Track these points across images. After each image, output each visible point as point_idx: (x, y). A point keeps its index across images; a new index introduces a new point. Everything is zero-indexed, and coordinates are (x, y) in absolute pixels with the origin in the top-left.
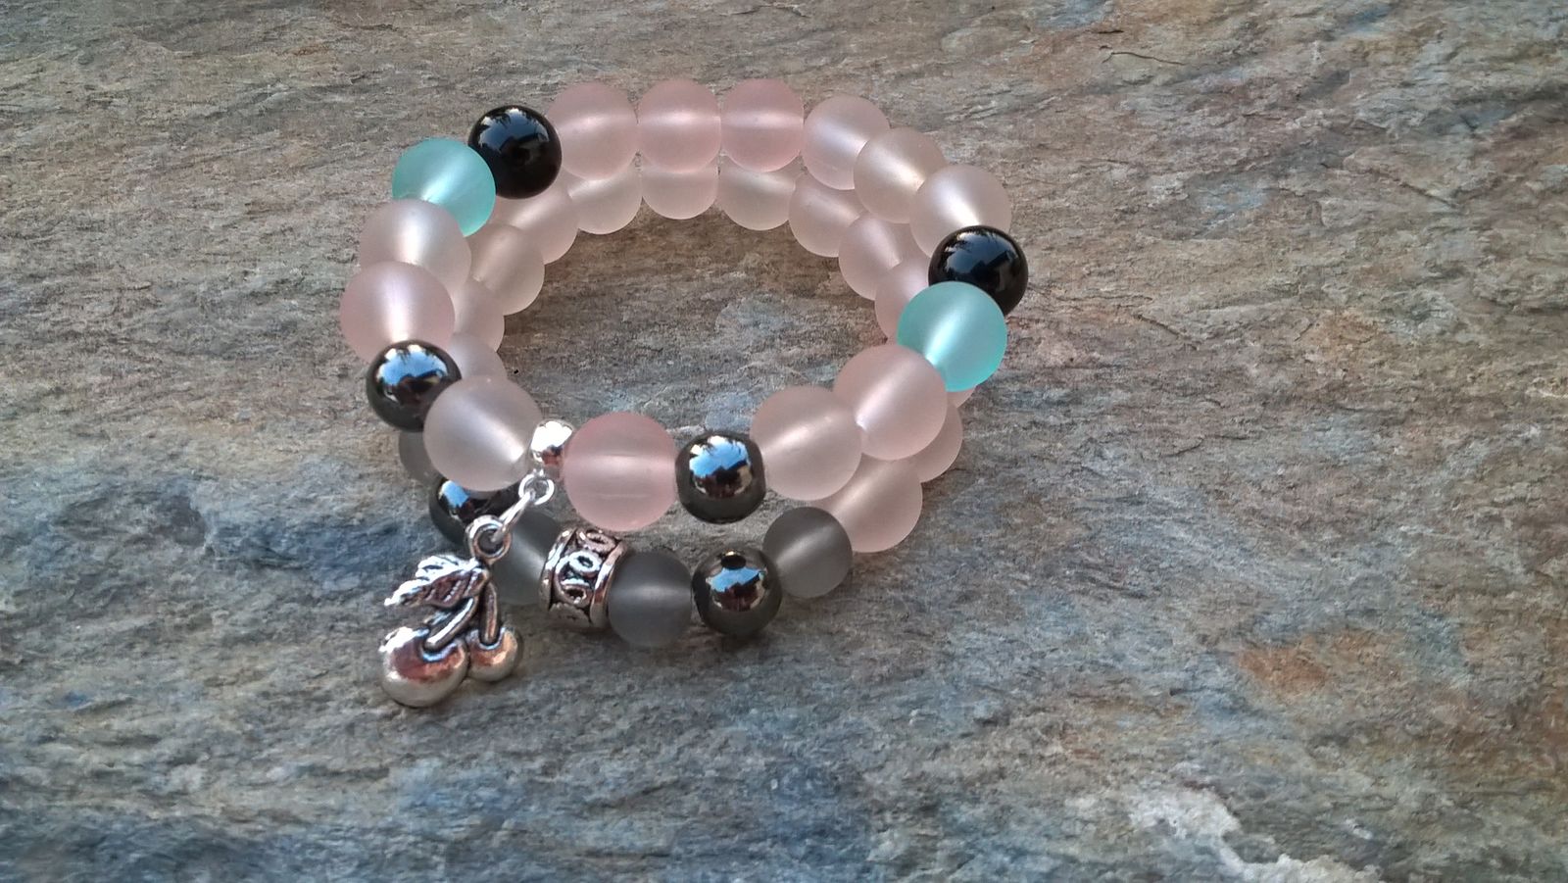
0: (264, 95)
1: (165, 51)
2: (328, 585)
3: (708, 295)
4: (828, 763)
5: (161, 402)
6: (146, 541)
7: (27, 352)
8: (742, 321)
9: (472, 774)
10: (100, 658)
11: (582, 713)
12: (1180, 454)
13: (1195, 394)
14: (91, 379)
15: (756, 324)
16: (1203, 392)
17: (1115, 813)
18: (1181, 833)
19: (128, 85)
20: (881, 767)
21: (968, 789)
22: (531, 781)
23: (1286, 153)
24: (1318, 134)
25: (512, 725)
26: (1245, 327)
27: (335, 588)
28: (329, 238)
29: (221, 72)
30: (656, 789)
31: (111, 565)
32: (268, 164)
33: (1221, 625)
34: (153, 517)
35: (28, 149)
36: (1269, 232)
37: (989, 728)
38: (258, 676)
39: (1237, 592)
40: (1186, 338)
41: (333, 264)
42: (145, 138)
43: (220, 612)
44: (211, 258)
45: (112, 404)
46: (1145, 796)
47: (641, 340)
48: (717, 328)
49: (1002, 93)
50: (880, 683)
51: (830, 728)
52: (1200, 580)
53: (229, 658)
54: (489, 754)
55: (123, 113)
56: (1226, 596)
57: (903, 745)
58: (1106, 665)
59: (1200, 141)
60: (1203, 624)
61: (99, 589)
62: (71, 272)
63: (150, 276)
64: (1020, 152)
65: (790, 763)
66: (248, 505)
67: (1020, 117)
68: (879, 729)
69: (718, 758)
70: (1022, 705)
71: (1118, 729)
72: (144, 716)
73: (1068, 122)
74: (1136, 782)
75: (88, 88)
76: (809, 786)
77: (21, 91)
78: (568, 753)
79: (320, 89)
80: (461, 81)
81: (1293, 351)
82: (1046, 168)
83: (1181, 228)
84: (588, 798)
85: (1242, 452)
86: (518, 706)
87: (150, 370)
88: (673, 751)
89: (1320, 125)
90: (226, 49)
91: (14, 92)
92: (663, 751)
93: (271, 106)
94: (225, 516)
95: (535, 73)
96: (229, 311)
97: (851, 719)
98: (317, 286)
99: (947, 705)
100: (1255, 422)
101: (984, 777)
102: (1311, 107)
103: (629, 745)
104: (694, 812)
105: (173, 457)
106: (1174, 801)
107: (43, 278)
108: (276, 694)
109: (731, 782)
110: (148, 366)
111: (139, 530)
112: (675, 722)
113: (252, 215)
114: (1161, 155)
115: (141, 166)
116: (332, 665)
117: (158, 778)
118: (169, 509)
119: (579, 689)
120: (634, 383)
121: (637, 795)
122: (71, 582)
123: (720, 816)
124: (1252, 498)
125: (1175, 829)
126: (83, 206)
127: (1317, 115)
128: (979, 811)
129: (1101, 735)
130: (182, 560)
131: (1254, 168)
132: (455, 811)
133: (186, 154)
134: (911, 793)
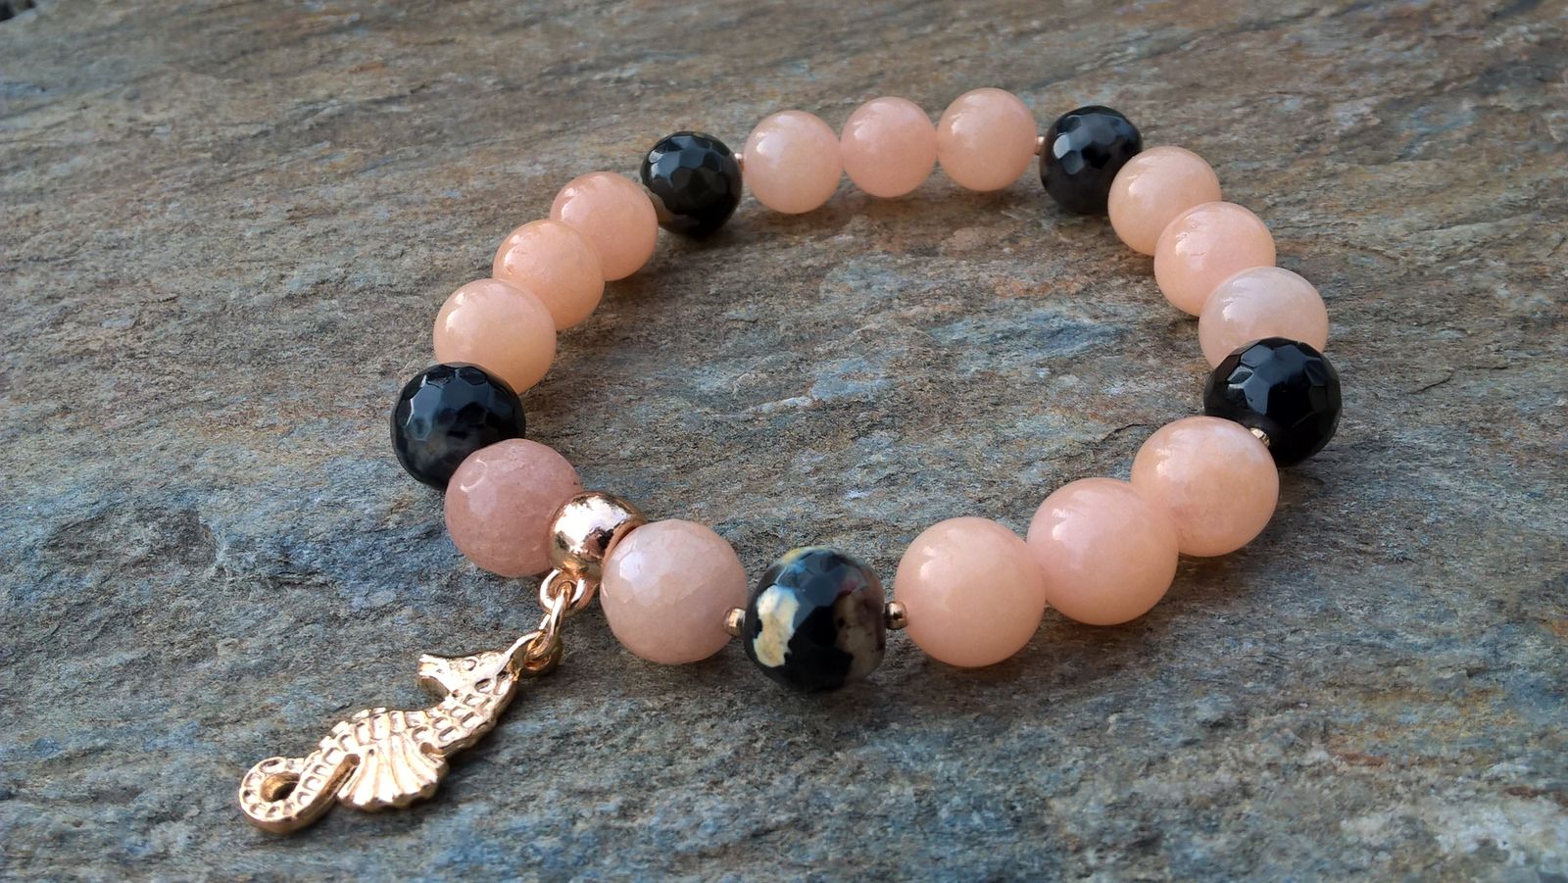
0: (315, 112)
1: (214, 81)
2: (357, 601)
3: (810, 261)
4: (1000, 788)
5: (180, 412)
6: (146, 564)
7: (37, 376)
8: (851, 284)
9: (532, 818)
10: (79, 700)
11: (669, 737)
12: (1424, 390)
13: (1432, 323)
14: (101, 396)
15: (869, 286)
16: (1443, 320)
17: (1415, 836)
18: (1518, 858)
19: (173, 113)
20: (1074, 791)
21: (1202, 815)
22: (605, 827)
23: (1490, 71)
24: (1526, 51)
25: (581, 757)
26: (1481, 246)
27: (366, 605)
28: (376, 236)
29: (271, 94)
30: (768, 832)
31: (104, 592)
32: (314, 173)
33: (1521, 587)
34: (157, 536)
35: (63, 180)
36: (1488, 151)
37: (1219, 733)
38: (266, 712)
39: (1534, 547)
40: (1409, 263)
41: (379, 261)
42: (185, 160)
43: (228, 640)
44: (245, 266)
45: (121, 418)
46: (1454, 811)
47: (733, 313)
48: (822, 295)
49: (1139, 40)
50: (1062, 684)
51: (999, 742)
52: (1480, 534)
53: (235, 692)
54: (551, 794)
55: (165, 139)
56: (1519, 552)
57: (1102, 759)
58: (1371, 645)
59: (1384, 68)
60: (1496, 588)
61: (89, 619)
62: (91, 290)
63: (177, 287)
64: (1170, 92)
65: (949, 790)
66: (266, 514)
67: (1165, 59)
68: (1065, 741)
69: (850, 787)
70: (1262, 700)
71: (1398, 727)
72: (126, 763)
73: (1224, 59)
74: (1439, 792)
75: (130, 120)
76: (976, 819)
77: (62, 128)
78: (653, 788)
79: (377, 102)
80: (529, 82)
81: (1548, 269)
82: (1202, 105)
83: (1378, 153)
84: (681, 846)
85: (1506, 384)
86: (588, 733)
87: (169, 382)
88: (790, 783)
89: (1526, 41)
90: (277, 75)
91: (55, 129)
92: (776, 782)
93: (321, 120)
94: (237, 528)
95: (609, 68)
96: (262, 317)
97: (1026, 729)
98: (359, 285)
99: (1156, 706)
100: (1517, 349)
101: (1222, 798)
102: (1512, 24)
103: (732, 776)
104: (822, 859)
105: (185, 468)
106: (1498, 814)
107: (61, 299)
108: (287, 732)
109: (868, 818)
110: (167, 378)
111: (139, 552)
112: (790, 744)
113: (293, 220)
114: (1341, 83)
115: (179, 184)
116: (357, 694)
117: (134, 838)
118: (176, 527)
119: (665, 709)
120: (725, 358)
121: (744, 839)
122: (55, 613)
123: (858, 864)
124: (1530, 434)
125: (1507, 853)
126: (111, 226)
127: (1520, 33)
128: (1221, 842)
129: (1377, 734)
130: (187, 582)
131: (1456, 89)
132: (504, 868)
133: (228, 171)
134: (1120, 822)
